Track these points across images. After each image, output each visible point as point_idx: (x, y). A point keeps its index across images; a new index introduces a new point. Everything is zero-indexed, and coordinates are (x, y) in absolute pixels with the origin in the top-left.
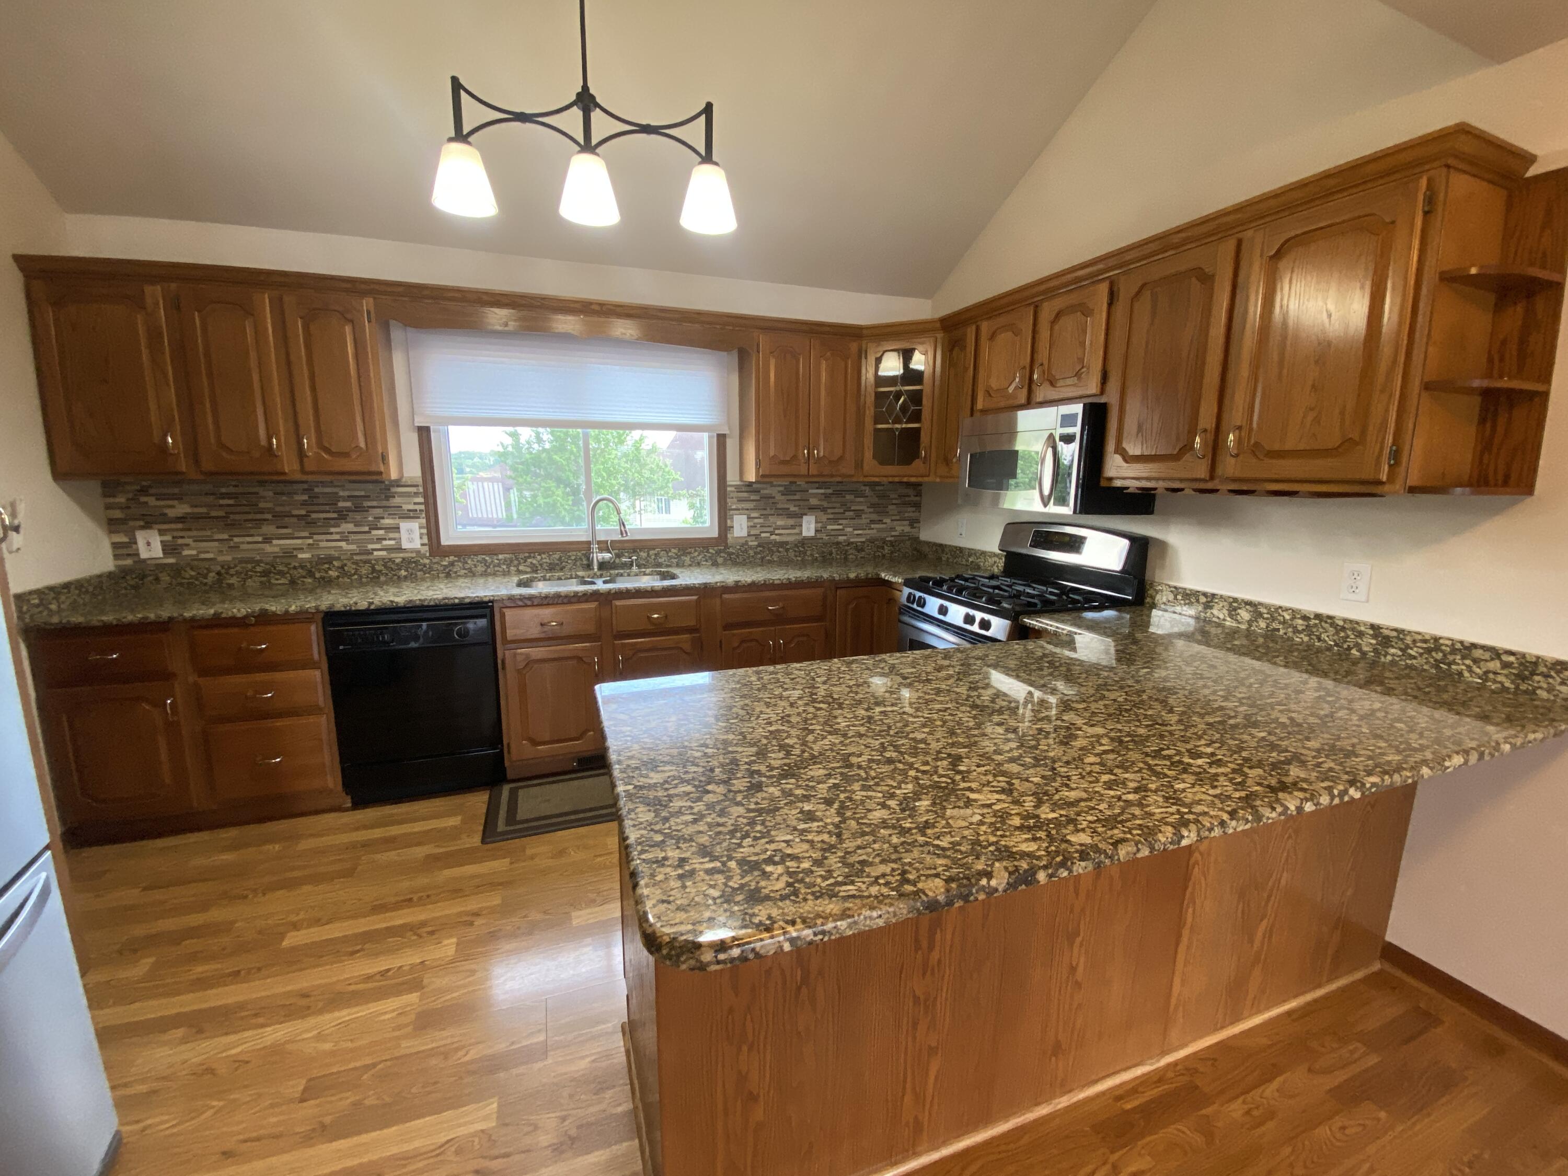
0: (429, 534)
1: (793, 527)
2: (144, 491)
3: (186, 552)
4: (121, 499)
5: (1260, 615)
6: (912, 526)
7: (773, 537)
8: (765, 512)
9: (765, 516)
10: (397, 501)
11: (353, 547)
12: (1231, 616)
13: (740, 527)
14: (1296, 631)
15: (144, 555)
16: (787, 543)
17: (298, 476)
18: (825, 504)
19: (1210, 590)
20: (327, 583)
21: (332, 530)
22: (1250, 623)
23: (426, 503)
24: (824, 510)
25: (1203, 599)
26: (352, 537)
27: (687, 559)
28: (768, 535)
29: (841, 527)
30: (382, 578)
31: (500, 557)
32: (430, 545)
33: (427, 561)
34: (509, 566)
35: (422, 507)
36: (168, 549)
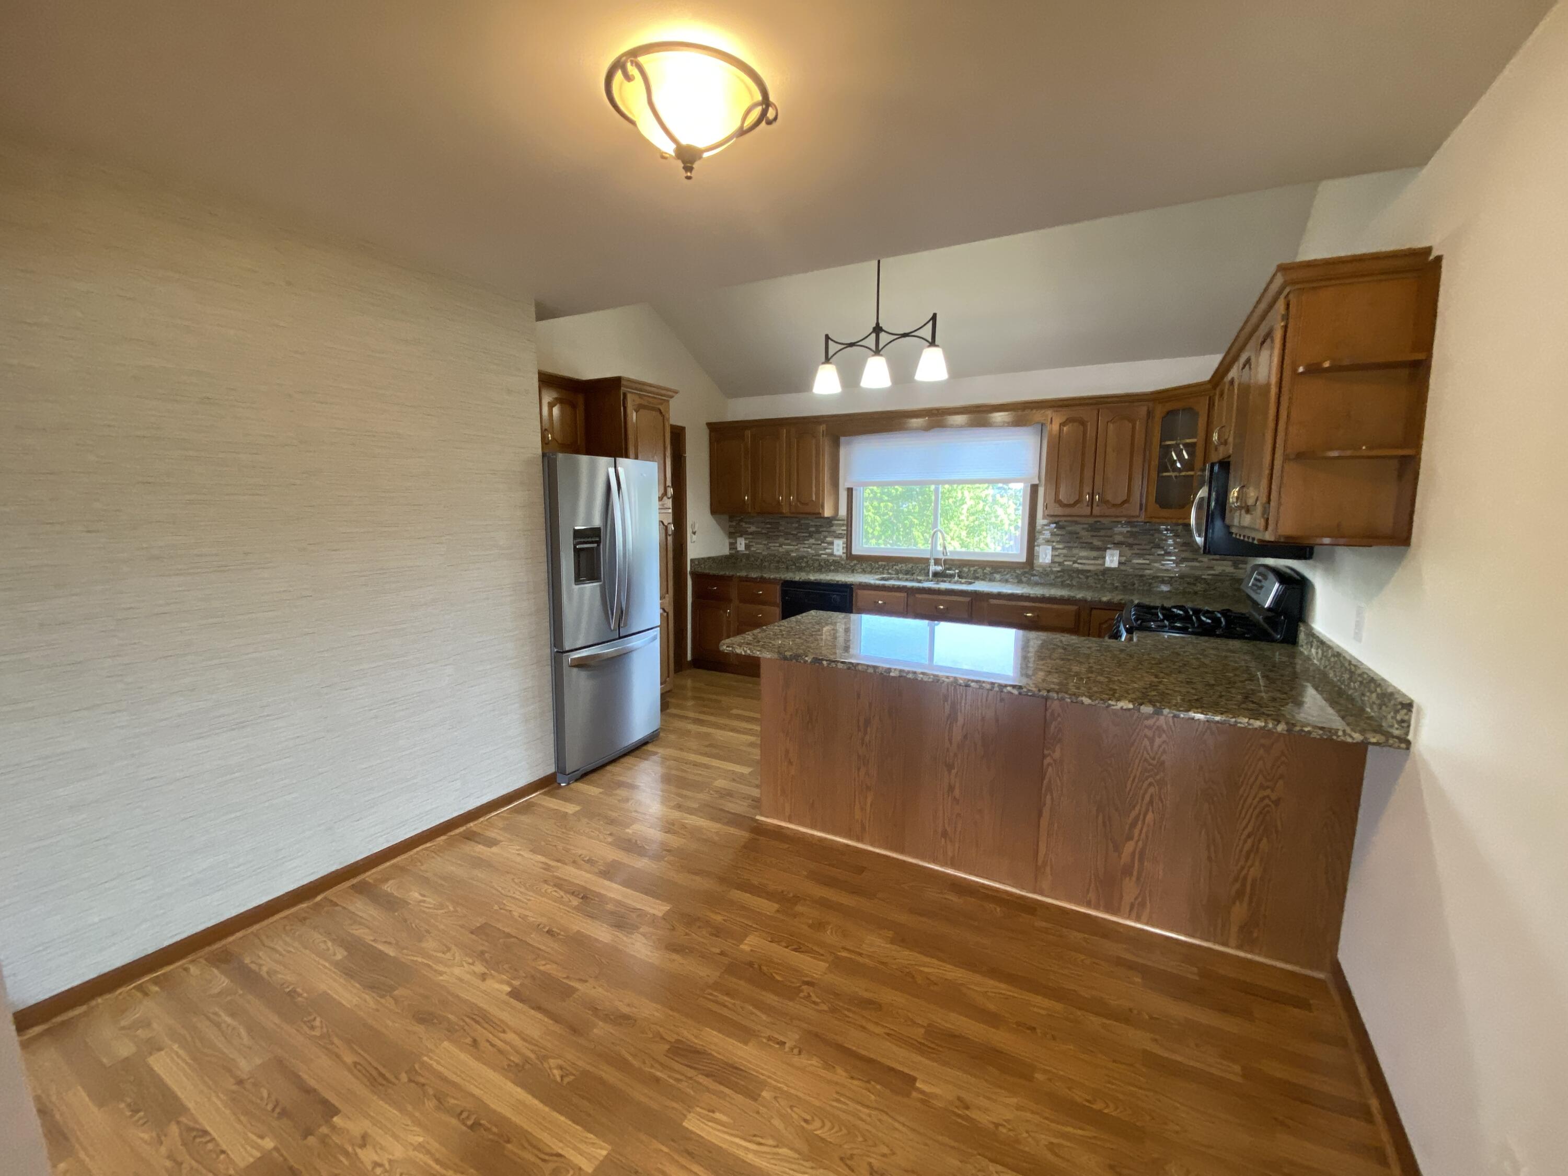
0: (847, 547)
1: (1095, 558)
2: (741, 520)
3: (752, 549)
4: (734, 524)
6: (1236, 567)
7: (1076, 565)
8: (1066, 545)
9: (1070, 548)
10: (834, 528)
11: (813, 552)
13: (1045, 555)
15: (739, 549)
16: (1089, 571)
17: (789, 515)
18: (1131, 541)
20: (800, 569)
21: (806, 542)
23: (847, 530)
24: (1130, 546)
26: (814, 546)
27: (998, 576)
28: (1070, 563)
29: (1147, 562)
30: (823, 570)
31: (880, 563)
32: (846, 553)
33: (843, 562)
34: (883, 569)
35: (845, 532)
36: (747, 547)
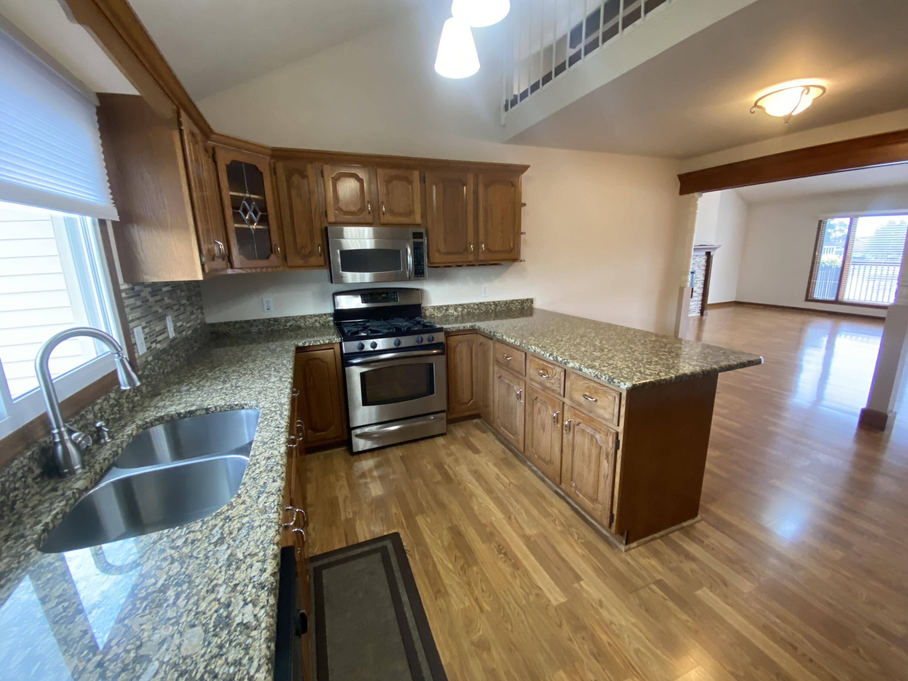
1: (164, 331)
5: (464, 308)
6: (202, 313)
7: (159, 346)
8: (148, 319)
9: (149, 323)
12: (455, 311)
13: (140, 341)
14: (475, 309)
16: (166, 350)
18: (171, 302)
19: (446, 304)
22: (462, 311)
24: (172, 308)
25: (445, 308)
28: (155, 344)
29: (181, 323)
